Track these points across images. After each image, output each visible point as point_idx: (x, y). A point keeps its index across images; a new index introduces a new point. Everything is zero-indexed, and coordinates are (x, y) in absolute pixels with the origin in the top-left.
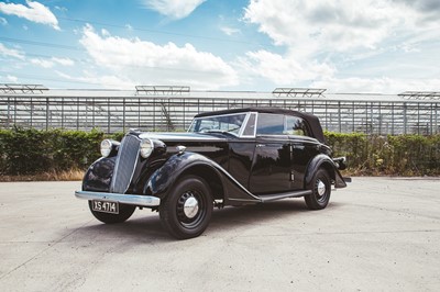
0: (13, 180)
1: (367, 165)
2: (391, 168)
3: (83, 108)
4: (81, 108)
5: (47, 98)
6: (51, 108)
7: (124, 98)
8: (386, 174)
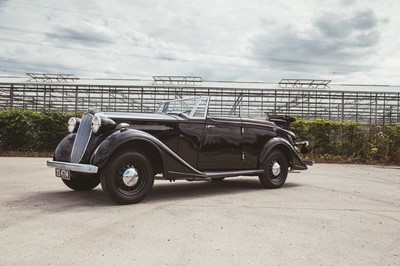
0: (39, 156)
1: (362, 154)
2: (386, 157)
3: (107, 95)
4: (105, 95)
5: (77, 86)
6: (80, 95)
7: (142, 87)
8: (381, 163)
